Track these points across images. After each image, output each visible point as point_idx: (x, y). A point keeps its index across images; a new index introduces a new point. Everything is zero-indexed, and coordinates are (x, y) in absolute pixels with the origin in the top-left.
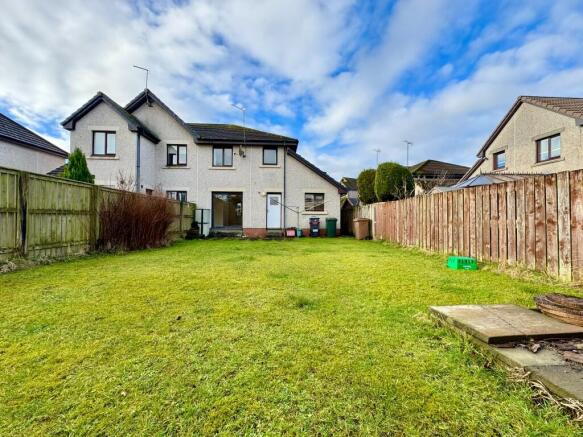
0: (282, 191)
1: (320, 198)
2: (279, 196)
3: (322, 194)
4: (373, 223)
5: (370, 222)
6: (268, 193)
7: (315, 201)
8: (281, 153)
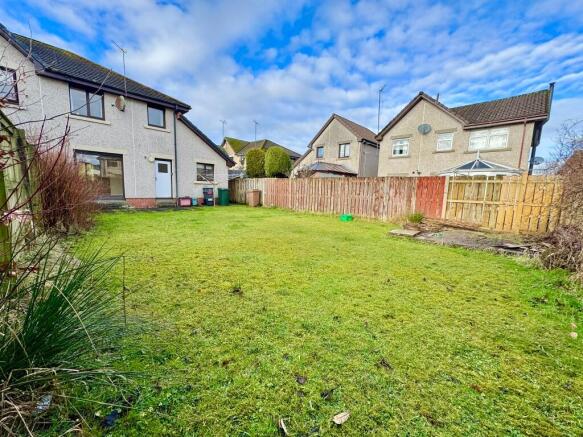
0: (173, 158)
1: (210, 168)
2: (168, 163)
3: (212, 165)
4: (264, 193)
5: (260, 193)
6: (156, 159)
7: (206, 171)
8: (169, 115)
